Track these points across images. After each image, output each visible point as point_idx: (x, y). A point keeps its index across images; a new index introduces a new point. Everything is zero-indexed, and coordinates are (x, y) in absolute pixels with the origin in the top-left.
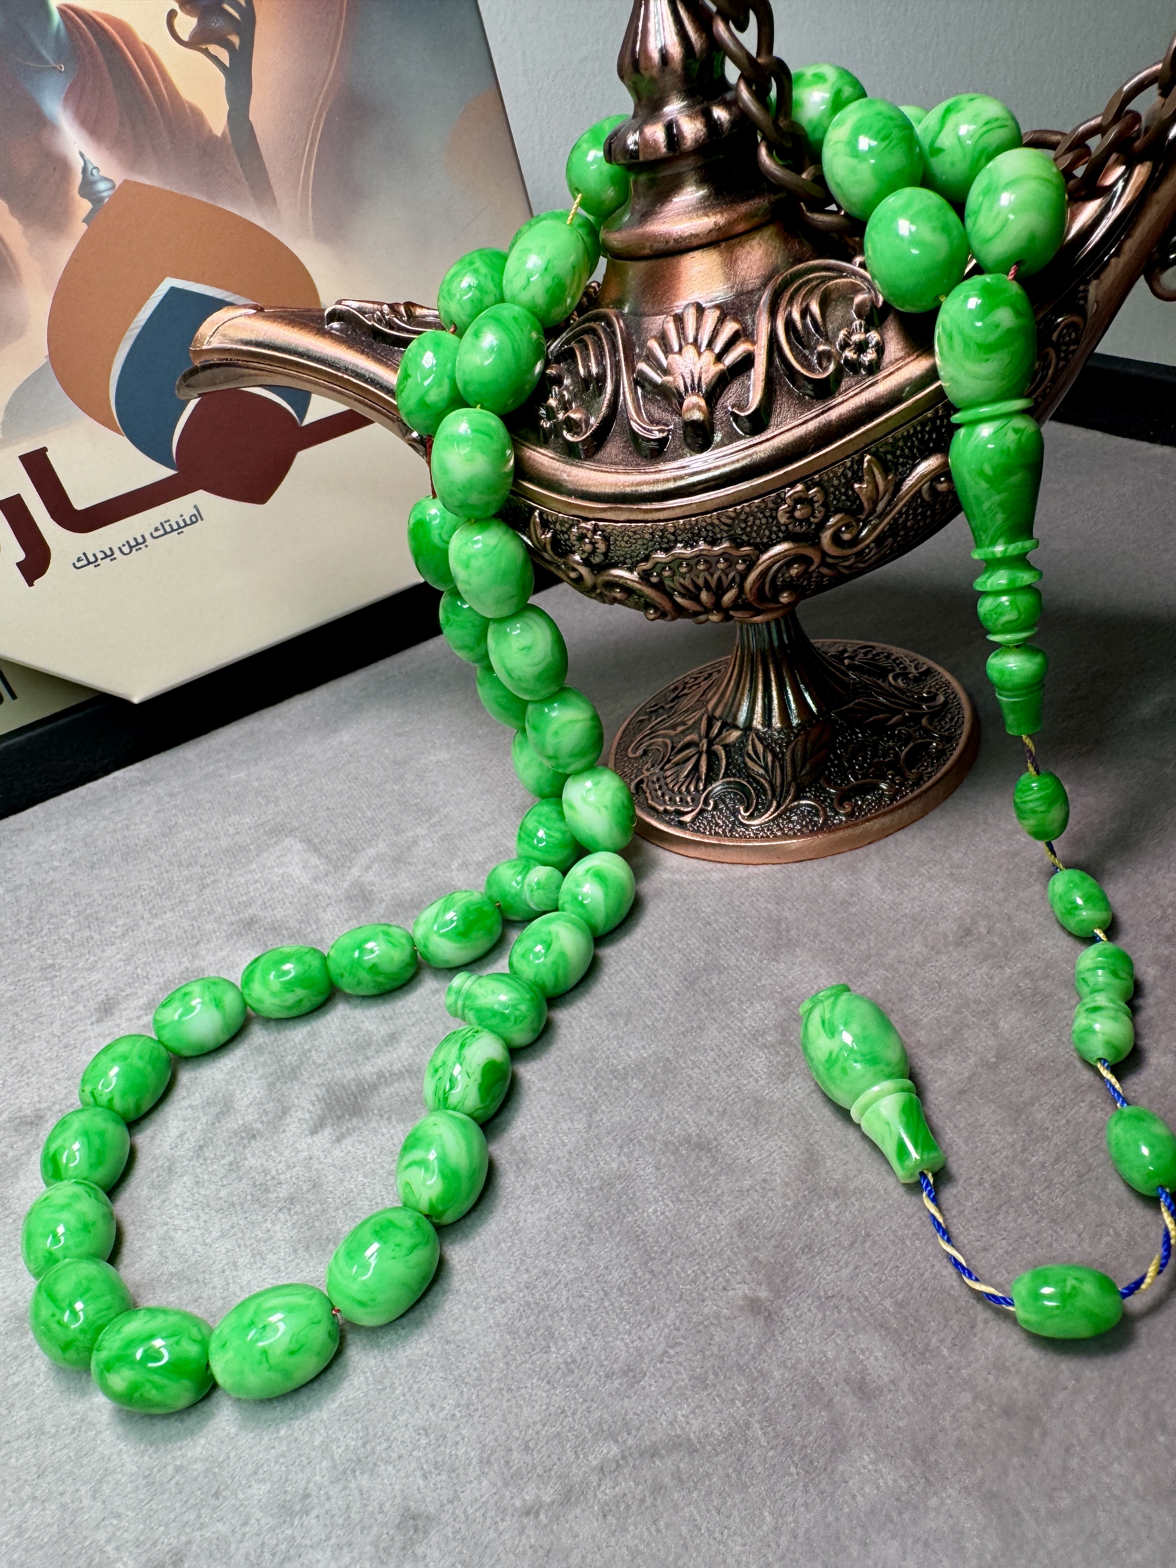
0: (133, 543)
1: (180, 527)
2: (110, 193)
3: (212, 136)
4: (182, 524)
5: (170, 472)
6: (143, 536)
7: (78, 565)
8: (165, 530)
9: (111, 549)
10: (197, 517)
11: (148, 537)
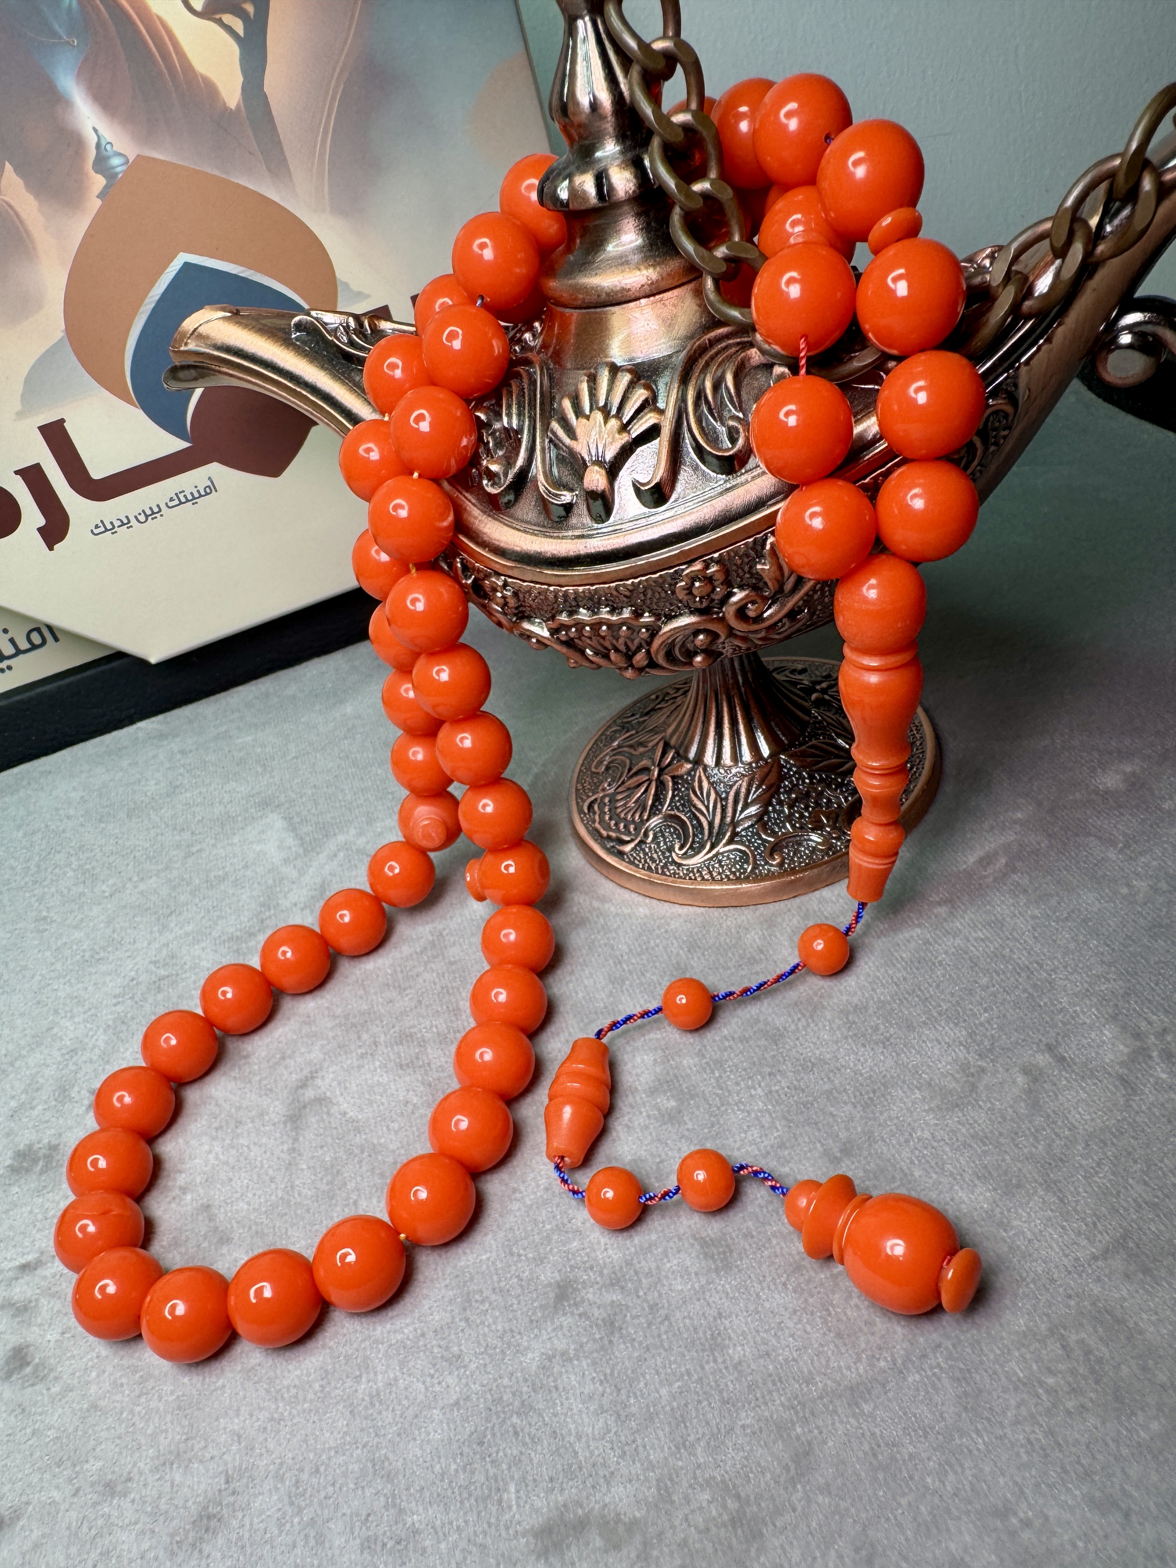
0: (149, 512)
1: (194, 498)
2: (124, 168)
3: (225, 108)
4: (196, 495)
5: (184, 445)
6: (158, 506)
7: (96, 531)
8: (180, 500)
9: (127, 517)
10: (211, 489)
11: (163, 507)
